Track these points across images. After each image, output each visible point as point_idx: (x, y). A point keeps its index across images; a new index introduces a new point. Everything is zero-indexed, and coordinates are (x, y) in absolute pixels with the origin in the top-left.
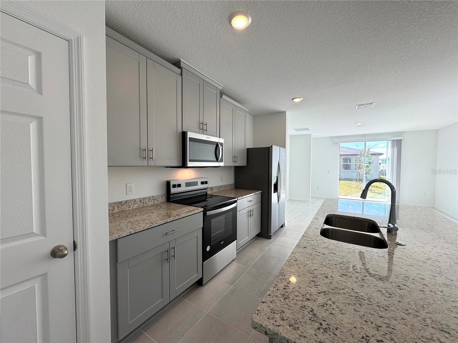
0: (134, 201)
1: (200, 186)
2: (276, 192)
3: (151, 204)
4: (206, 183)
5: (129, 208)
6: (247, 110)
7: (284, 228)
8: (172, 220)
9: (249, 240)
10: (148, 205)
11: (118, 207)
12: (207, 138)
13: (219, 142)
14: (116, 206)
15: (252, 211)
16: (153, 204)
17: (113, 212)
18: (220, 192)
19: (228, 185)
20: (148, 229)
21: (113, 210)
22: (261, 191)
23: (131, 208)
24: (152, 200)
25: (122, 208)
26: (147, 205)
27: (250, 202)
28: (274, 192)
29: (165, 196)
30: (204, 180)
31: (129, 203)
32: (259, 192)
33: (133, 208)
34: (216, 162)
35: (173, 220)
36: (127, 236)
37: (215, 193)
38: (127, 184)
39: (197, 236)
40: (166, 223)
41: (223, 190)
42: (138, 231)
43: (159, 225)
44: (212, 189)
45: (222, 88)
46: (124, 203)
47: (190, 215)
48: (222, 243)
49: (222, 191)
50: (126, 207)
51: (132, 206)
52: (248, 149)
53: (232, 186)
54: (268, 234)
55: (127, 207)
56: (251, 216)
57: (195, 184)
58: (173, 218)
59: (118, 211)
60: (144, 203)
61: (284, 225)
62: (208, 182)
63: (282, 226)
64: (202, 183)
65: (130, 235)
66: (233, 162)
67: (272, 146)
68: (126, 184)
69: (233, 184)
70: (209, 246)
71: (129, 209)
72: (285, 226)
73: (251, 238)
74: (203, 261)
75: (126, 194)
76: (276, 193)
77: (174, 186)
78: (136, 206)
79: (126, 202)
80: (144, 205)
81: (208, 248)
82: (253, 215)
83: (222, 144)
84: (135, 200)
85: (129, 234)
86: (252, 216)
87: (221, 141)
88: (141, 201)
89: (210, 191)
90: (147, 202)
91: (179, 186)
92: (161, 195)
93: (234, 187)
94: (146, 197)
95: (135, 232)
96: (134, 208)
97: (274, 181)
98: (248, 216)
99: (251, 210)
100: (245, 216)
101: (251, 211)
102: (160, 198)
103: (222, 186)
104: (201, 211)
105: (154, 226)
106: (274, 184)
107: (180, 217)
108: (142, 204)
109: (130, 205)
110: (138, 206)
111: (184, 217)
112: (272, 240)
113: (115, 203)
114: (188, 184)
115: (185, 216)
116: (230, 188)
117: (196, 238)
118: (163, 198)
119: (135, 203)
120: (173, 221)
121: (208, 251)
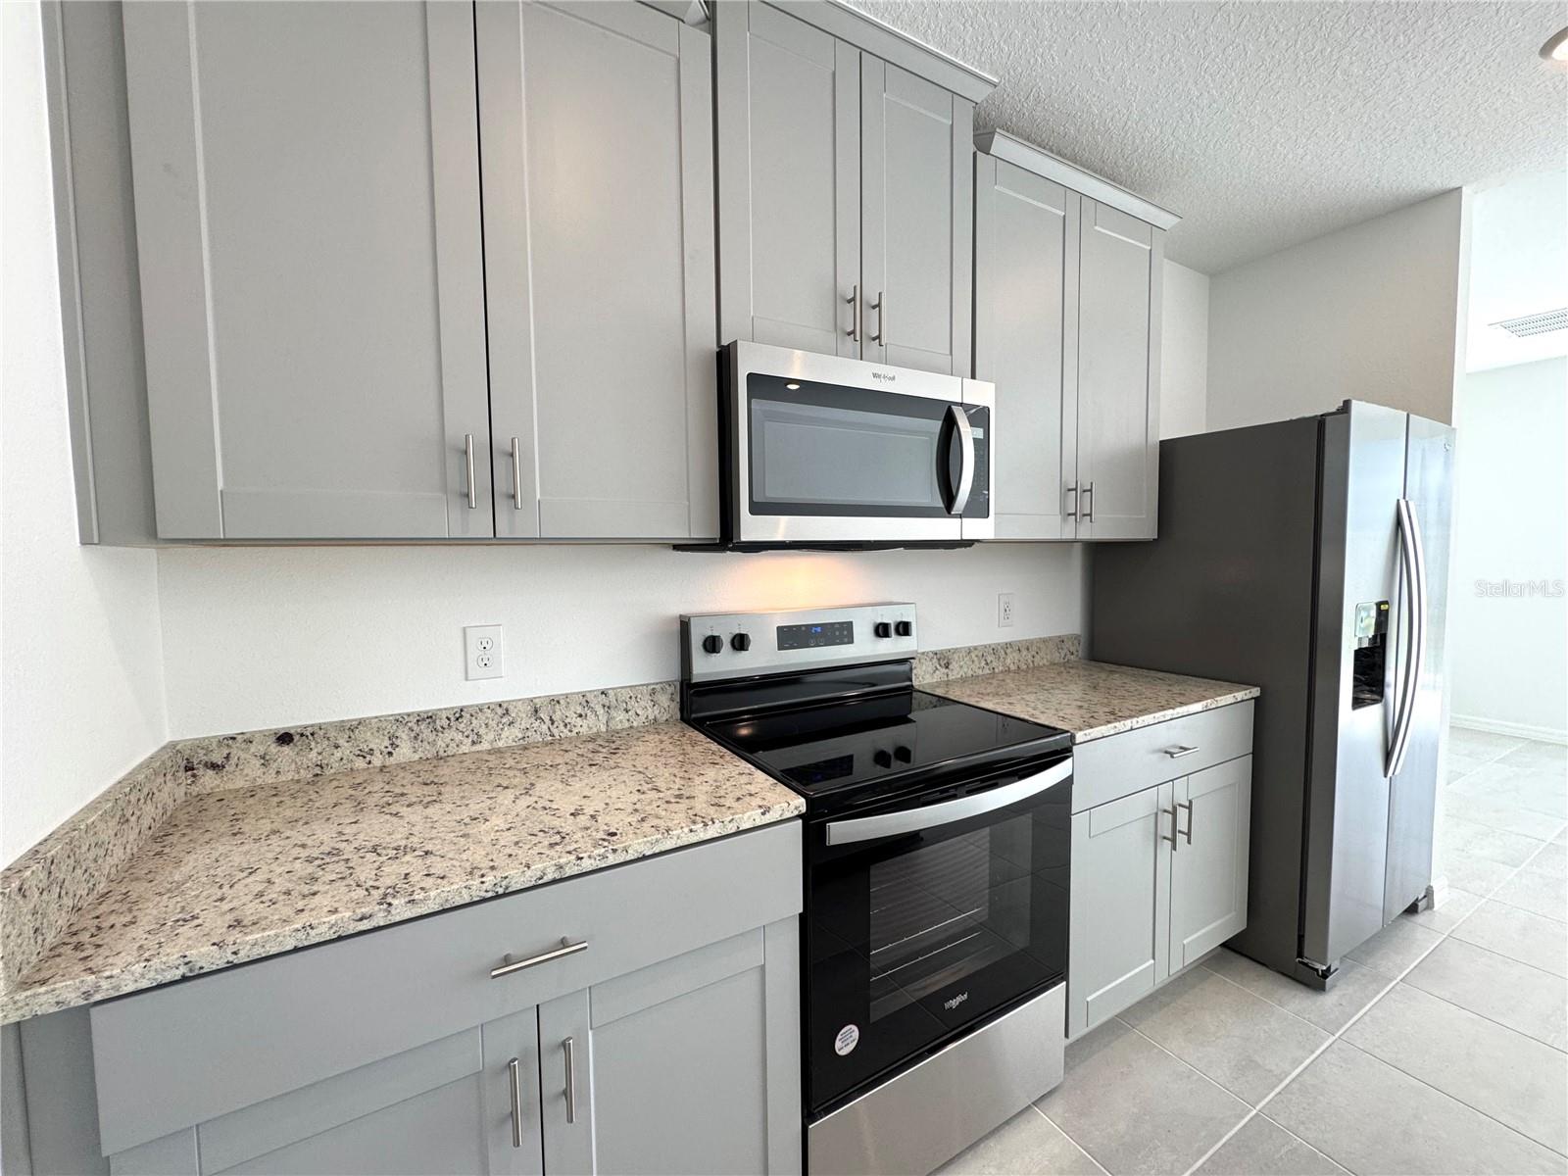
0: (500, 711)
1: (864, 648)
2: (1375, 702)
3: (595, 730)
4: (904, 629)
5: (473, 743)
6: (1166, 220)
7: (1421, 918)
8: (546, 879)
9: (1162, 978)
10: (575, 730)
11: (416, 738)
12: (875, 375)
13: (961, 404)
14: (403, 734)
15: (1182, 814)
16: (603, 729)
17: (392, 760)
18: (993, 675)
19: (1044, 641)
20: (340, 938)
21: (390, 754)
22: (1256, 692)
23: (485, 746)
24: (601, 711)
25: (440, 743)
26: (574, 734)
27: (1172, 755)
28: (1358, 703)
29: (670, 690)
30: (890, 617)
31: (474, 721)
32: (1240, 695)
33: (495, 745)
34: (945, 517)
35: (557, 876)
36: (160, 986)
37: (964, 680)
38: (468, 630)
39: (763, 968)
40: (498, 897)
41: (1013, 667)
42: (261, 952)
43: (437, 908)
44: (944, 659)
45: (990, 90)
46: (445, 723)
47: (694, 839)
48: (954, 1003)
49: (1009, 671)
50: (459, 737)
51: (491, 736)
52: (1168, 449)
53: (1068, 644)
54: (1300, 954)
55: (465, 740)
56: (1174, 841)
57: (841, 633)
58: (560, 867)
59: (416, 757)
60: (553, 722)
61: (1421, 905)
62: (914, 629)
63: (1412, 910)
64: (882, 631)
65: (184, 979)
66: (1064, 520)
67: (1346, 408)
68: (464, 629)
69: (1077, 637)
70: (854, 1028)
71: (477, 748)
72: (1430, 907)
73: (1177, 967)
74: (809, 1115)
75: (467, 679)
76: (1373, 713)
77: (712, 645)
78: (510, 736)
79: (459, 714)
80: (555, 732)
81: (847, 1041)
82: (1189, 834)
83: (980, 417)
84: (504, 709)
85: (177, 974)
86: (1181, 839)
87: (979, 393)
88: (536, 711)
89: (930, 670)
90: (573, 719)
91: (740, 643)
92: (647, 685)
93: (1080, 650)
94: (567, 696)
95: (231, 958)
96: (500, 744)
97: (1354, 634)
98: (1157, 838)
99: (1175, 809)
100: (1136, 839)
101: (1174, 813)
102: (646, 702)
103: (1008, 645)
104: (788, 815)
105: (398, 919)
106: (1359, 654)
107: (612, 860)
108: (544, 728)
109: (482, 731)
110: (520, 736)
111: (645, 858)
112: (1329, 1000)
113: (399, 720)
114: (791, 637)
115: (657, 850)
116: (1057, 657)
117: (755, 976)
118: (664, 700)
119: (504, 720)
120: (554, 882)
121: (842, 1053)
